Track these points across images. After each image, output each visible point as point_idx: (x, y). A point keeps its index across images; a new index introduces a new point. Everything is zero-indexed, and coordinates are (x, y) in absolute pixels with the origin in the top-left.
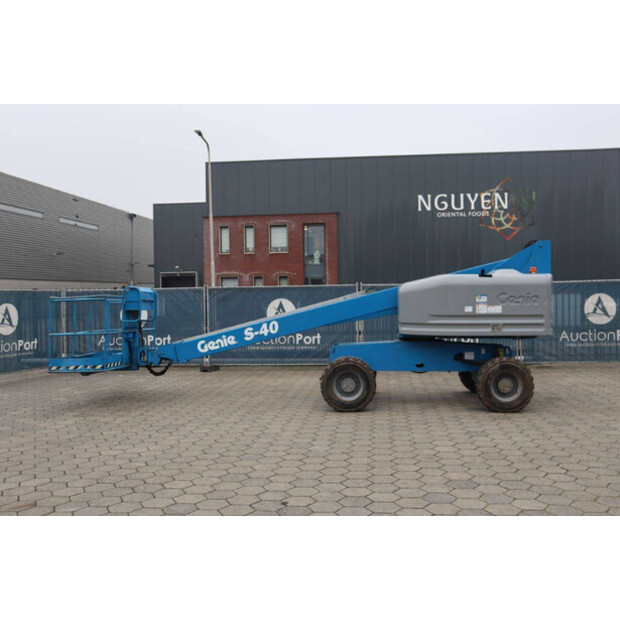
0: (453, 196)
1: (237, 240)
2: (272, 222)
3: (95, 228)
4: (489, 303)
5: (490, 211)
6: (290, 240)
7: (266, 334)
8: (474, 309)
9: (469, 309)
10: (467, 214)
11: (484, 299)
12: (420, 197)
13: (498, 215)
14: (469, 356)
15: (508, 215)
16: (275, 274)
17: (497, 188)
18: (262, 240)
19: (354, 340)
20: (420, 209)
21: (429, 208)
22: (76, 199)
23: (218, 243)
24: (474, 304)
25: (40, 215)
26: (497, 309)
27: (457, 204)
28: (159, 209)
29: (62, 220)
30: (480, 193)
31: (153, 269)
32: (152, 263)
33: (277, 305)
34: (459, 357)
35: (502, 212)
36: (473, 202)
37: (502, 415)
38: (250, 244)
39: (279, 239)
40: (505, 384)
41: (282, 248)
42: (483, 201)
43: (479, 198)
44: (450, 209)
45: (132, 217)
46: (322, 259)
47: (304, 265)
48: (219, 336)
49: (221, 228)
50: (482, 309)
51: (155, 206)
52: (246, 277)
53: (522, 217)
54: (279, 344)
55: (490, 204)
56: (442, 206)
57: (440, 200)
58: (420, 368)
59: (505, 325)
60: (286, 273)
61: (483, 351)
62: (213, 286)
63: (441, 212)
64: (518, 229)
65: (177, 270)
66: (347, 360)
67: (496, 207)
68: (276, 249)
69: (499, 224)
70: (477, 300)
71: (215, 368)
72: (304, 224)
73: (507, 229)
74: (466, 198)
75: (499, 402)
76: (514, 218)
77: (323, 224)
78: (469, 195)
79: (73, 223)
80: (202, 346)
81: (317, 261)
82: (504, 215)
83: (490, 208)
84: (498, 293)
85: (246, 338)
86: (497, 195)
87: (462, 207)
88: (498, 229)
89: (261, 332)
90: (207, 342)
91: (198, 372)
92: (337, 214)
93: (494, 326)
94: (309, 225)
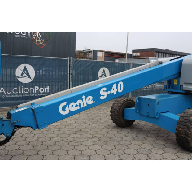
5: (36, 37)
7: (115, 93)
10: (27, 37)
13: (38, 39)
15: (41, 39)
35: (40, 38)
44: (21, 34)
48: (79, 97)
53: (46, 41)
63: (17, 35)
64: (45, 45)
67: (38, 36)
69: (38, 42)
73: (41, 44)
76: (44, 41)
80: (64, 109)
82: (40, 39)
83: (35, 36)
85: (102, 98)
87: (25, 34)
88: (38, 44)
89: (112, 92)
90: (68, 104)
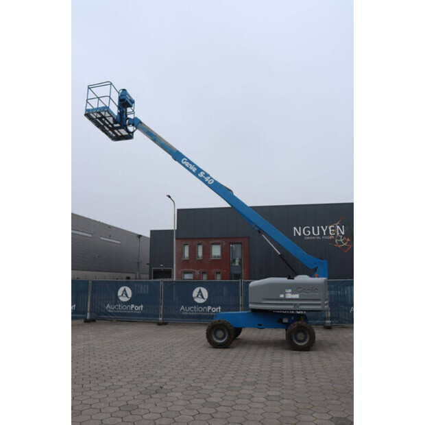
0: (313, 228)
1: (193, 252)
2: (212, 242)
3: (119, 242)
4: (292, 293)
5: (335, 236)
6: (222, 251)
8: (285, 296)
9: (282, 296)
10: (321, 238)
11: (290, 291)
12: (295, 228)
14: (285, 320)
15: (345, 238)
16: (214, 271)
17: (338, 223)
18: (207, 252)
19: (239, 311)
20: (295, 235)
21: (300, 234)
22: (110, 227)
23: (182, 253)
24: (285, 294)
25: (90, 236)
26: (297, 296)
27: (316, 232)
28: (152, 232)
29: (102, 238)
30: (329, 225)
31: (148, 266)
32: (148, 262)
33: (198, 291)
34: (280, 321)
35: (341, 237)
36: (324, 231)
37: (298, 352)
38: (200, 253)
39: (216, 251)
40: (301, 336)
41: (218, 257)
42: (330, 230)
43: (328, 229)
44: (312, 235)
45: (140, 236)
46: (240, 263)
47: (230, 266)
49: (185, 245)
50: (289, 296)
51: (151, 231)
52: (197, 272)
54: (198, 312)
55: (334, 232)
56: (307, 233)
57: (306, 230)
58: (260, 326)
59: (301, 304)
60: (220, 270)
61: (293, 318)
62: (174, 280)
63: (307, 236)
64: (351, 246)
65: (162, 267)
66: (219, 321)
67: (338, 234)
68: (215, 257)
69: (340, 243)
70: (286, 291)
71: (165, 324)
72: (230, 243)
73: (344, 246)
74: (320, 228)
75: (297, 345)
76: (348, 240)
77: (241, 243)
78: (322, 227)
79: (108, 240)
81: (237, 264)
83: (334, 234)
84: (297, 288)
86: (338, 227)
87: (319, 234)
88: (339, 246)
91: (155, 325)
92: (249, 238)
93: (295, 305)
94: (233, 244)
